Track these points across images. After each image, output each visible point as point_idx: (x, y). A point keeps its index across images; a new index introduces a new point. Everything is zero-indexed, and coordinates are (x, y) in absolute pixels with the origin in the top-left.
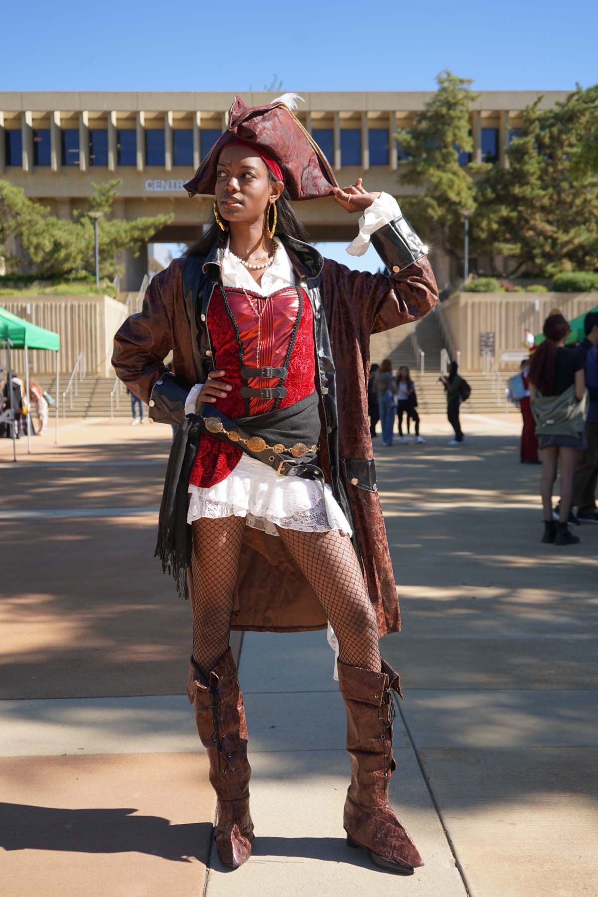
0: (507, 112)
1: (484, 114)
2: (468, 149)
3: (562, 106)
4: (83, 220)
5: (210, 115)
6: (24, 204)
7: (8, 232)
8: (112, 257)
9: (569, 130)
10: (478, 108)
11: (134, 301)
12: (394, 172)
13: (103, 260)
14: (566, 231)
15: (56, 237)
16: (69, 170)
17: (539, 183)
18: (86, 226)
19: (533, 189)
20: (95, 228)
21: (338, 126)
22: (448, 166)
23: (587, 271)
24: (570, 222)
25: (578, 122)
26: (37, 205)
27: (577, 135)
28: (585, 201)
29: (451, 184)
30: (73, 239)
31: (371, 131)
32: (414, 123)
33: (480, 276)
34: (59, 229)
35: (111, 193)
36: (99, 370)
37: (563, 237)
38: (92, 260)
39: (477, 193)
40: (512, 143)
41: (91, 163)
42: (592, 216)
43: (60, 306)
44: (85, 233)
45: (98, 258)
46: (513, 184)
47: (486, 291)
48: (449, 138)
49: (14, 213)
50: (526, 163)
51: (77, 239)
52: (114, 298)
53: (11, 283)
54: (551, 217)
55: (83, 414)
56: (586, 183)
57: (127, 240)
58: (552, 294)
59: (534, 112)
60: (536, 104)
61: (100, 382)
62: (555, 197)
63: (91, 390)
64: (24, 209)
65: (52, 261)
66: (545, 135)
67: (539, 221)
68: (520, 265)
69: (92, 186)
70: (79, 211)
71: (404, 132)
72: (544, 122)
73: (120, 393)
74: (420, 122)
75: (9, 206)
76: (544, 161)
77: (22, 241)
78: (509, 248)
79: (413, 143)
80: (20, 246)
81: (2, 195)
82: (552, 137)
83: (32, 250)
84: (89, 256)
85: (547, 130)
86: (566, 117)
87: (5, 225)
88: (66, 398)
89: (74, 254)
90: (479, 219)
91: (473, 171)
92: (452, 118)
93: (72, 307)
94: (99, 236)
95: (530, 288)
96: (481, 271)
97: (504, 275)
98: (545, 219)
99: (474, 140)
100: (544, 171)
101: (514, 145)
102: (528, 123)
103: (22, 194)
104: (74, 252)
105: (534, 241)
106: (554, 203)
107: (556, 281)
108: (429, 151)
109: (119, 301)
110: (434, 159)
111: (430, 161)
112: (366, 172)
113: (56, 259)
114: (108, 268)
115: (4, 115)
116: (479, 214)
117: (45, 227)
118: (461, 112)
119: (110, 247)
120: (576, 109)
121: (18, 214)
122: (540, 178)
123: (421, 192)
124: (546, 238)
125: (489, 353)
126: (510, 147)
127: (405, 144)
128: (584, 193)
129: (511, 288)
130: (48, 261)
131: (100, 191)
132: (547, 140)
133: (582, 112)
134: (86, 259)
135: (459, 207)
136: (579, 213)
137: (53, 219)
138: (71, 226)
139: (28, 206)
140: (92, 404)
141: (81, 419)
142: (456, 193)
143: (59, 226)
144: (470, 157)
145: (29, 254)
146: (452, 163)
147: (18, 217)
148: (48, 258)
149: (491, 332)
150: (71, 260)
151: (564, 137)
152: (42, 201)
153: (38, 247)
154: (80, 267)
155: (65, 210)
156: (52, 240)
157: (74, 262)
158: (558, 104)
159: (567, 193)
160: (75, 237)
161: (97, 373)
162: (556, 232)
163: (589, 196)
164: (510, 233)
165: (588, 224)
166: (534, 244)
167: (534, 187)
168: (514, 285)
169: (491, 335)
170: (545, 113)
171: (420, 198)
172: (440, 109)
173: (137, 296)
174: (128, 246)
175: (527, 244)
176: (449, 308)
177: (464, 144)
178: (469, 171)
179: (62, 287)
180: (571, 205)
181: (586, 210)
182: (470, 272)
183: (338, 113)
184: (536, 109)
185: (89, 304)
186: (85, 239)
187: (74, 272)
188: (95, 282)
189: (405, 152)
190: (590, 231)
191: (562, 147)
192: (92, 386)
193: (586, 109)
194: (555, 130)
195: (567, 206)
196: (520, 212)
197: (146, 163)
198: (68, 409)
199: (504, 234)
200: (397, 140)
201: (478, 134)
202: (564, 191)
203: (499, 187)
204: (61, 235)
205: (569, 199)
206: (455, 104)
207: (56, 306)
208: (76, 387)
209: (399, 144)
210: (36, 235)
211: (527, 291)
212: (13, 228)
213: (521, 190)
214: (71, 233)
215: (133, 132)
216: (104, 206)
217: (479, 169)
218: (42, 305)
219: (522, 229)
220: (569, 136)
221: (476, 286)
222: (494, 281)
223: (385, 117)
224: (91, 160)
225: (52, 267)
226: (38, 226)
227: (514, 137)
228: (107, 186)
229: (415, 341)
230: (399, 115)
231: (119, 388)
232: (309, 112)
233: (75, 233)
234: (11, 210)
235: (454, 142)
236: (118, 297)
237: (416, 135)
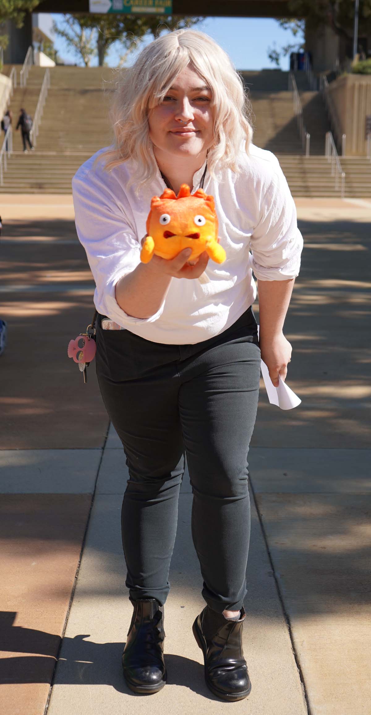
11: (18, 74)
57: (10, 10)
73: (3, 168)
96: (370, 52)
109: (4, 74)
173: (21, 69)
174: (11, 17)
176: (336, 89)
182: (359, 51)
221: (364, 68)
229: (301, 122)
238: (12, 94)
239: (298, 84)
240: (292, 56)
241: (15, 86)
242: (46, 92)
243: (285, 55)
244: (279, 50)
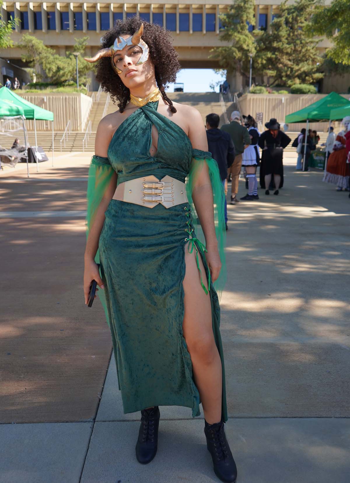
0: (272, 6)
1: (261, 7)
2: (253, 23)
3: (298, 3)
4: (71, 56)
5: (131, 5)
6: (43, 48)
7: (35, 62)
8: (85, 75)
9: (301, 15)
10: (258, 4)
12: (217, 35)
13: (81, 76)
14: (298, 65)
15: (58, 64)
16: (64, 32)
17: (286, 41)
18: (72, 60)
19: (283, 44)
20: (76, 60)
21: (192, 12)
22: (243, 32)
23: (306, 84)
24: (300, 60)
25: (305, 11)
26: (49, 49)
27: (305, 17)
28: (307, 50)
29: (244, 41)
30: (66, 65)
31: (207, 15)
32: (228, 10)
33: (256, 85)
34: (60, 61)
35: (84, 44)
36: (79, 129)
37: (296, 68)
38: (75, 76)
39: (256, 46)
40: (273, 21)
41: (75, 29)
42: (310, 58)
43: (60, 98)
44: (72, 63)
45: (78, 75)
46: (274, 41)
47: (259, 93)
48: (245, 18)
49: (38, 53)
50: (280, 31)
51: (68, 65)
52: (86, 94)
53: (38, 87)
54: (291, 58)
55: (70, 150)
56: (308, 41)
57: (91, 67)
58: (290, 95)
59: (285, 6)
60: (285, 2)
61: (78, 134)
62: (293, 48)
63: (74, 139)
64: (43, 51)
65: (57, 76)
66: (290, 17)
67: (285, 59)
68: (275, 81)
69: (75, 40)
70: (69, 52)
71: (223, 15)
72: (289, 11)
73: (87, 140)
74: (231, 10)
75: (36, 49)
76: (288, 30)
77: (43, 66)
78: (271, 73)
79: (227, 20)
80: (42, 69)
81: (32, 44)
82: (292, 19)
83: (47, 71)
84: (74, 74)
85: (291, 15)
86: (300, 8)
87: (34, 58)
88: (62, 142)
89: (67, 73)
90: (258, 58)
91: (255, 34)
92: (246, 8)
93: (66, 98)
94: (78, 64)
95: (280, 92)
96: (257, 84)
97: (268, 85)
98: (288, 58)
99: (256, 19)
100: (289, 35)
101: (274, 22)
102: (281, 11)
103: (42, 43)
104: (67, 72)
105: (282, 69)
106: (292, 51)
107: (292, 89)
108: (235, 24)
109: (88, 96)
110: (237, 29)
111: (235, 30)
112: (204, 35)
113: (59, 76)
114: (83, 80)
115: (33, 4)
116: (257, 56)
117: (53, 60)
118: (251, 5)
119: (83, 70)
120: (305, 5)
121: (40, 53)
122: (287, 39)
123: (230, 45)
124: (288, 68)
125: (261, 123)
126: (273, 23)
127: (223, 20)
128: (307, 47)
129: (271, 92)
130: (55, 76)
131: (79, 42)
132: (290, 20)
133: (307, 6)
134: (73, 75)
135: (248, 52)
136: (304, 56)
137: (57, 56)
138: (65, 60)
139: (45, 49)
140: (74, 145)
141: (69, 152)
142: (247, 45)
143: (60, 60)
144: (253, 28)
145: (46, 73)
146: (246, 30)
147: (41, 55)
148: (55, 75)
149: (261, 113)
150: (65, 76)
151: (299, 18)
152: (52, 47)
153: (50, 69)
154: (70, 79)
155: (63, 51)
156: (57, 66)
157: (67, 77)
158: (296, 2)
159: (298, 46)
160: (67, 65)
161: (78, 130)
162: (293, 65)
163: (309, 48)
164: (271, 65)
165: (308, 61)
166: (282, 71)
167: (284, 43)
168: (273, 90)
169: (261, 114)
170: (290, 7)
171: (230, 48)
172: (240, 3)
174: (92, 70)
175: (279, 71)
176: (242, 101)
177: (251, 21)
178: (253, 35)
179: (61, 89)
180: (300, 51)
181: (307, 54)
182: (252, 84)
183: (191, 5)
184: (286, 4)
185: (73, 97)
186: (72, 66)
187: (67, 82)
188: (77, 87)
189: (223, 25)
190: (308, 64)
191: (297, 23)
192: (75, 137)
193: (309, 5)
194: (295, 14)
195: (298, 53)
196: (276, 55)
197: (101, 29)
198: (63, 148)
199: (268, 66)
200: (219, 19)
201: (258, 16)
202: (297, 45)
203: (267, 43)
204: (61, 64)
205: (299, 49)
206: (247, 1)
207: (58, 98)
208: (67, 136)
209: (220, 20)
210: (49, 63)
211: (279, 93)
212: (38, 60)
213: (278, 44)
214: (65, 62)
215: (94, 14)
216: (81, 50)
217: (258, 33)
218: (51, 97)
219: (277, 63)
220: (301, 18)
221: (255, 91)
222: (263, 88)
223: (214, 8)
224: (75, 27)
225: (57, 79)
226: (50, 59)
227: (275, 18)
228: (82, 40)
229: (226, 116)
230: (220, 7)
231: (87, 138)
232: (178, 5)
233: (68, 62)
234: (37, 51)
235: (246, 20)
236: (87, 94)
237: (229, 16)
238: (92, 105)
239: (224, 99)
240: (221, 86)
241: (94, 101)
242: (108, 104)
243: (217, 86)
244: (215, 84)
